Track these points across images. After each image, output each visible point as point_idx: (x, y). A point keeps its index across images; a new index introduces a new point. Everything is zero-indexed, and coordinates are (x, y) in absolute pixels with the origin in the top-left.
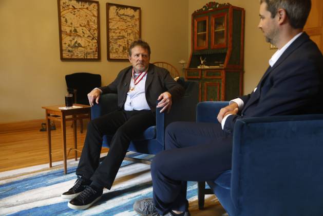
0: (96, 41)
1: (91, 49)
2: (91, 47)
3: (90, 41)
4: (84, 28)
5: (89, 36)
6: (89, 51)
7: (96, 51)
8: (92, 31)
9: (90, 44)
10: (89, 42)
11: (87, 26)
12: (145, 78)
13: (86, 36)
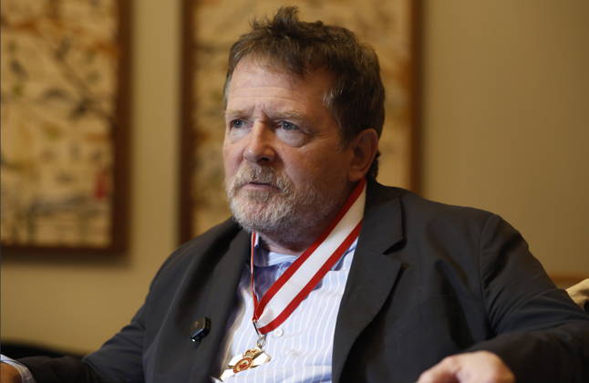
0: (96, 126)
1: (65, 179)
2: (64, 162)
3: (64, 124)
4: (25, 40)
5: (54, 94)
6: (51, 190)
7: (100, 193)
8: (75, 57)
9: (62, 147)
10: (52, 132)
11: (45, 25)
12: (337, 283)
13: (34, 88)
